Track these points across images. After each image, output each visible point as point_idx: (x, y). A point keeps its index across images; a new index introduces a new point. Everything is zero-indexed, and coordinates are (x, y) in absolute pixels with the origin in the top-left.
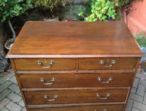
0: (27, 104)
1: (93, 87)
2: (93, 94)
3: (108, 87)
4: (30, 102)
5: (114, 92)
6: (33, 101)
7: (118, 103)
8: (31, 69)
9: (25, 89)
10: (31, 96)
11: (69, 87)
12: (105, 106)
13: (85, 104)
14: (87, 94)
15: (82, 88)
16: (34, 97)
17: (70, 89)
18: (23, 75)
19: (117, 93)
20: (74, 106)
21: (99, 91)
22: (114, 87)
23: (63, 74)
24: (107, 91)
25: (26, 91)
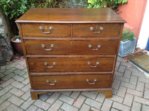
0: (30, 72)
1: (85, 55)
2: (85, 62)
3: (97, 54)
4: (33, 69)
5: (102, 60)
6: (35, 68)
7: (106, 73)
8: (34, 35)
9: (29, 56)
10: (34, 63)
11: (65, 55)
12: (95, 75)
13: (79, 73)
14: (80, 62)
15: (76, 56)
16: (36, 64)
17: (66, 56)
18: (28, 41)
19: (105, 61)
20: (69, 75)
21: (90, 59)
22: (103, 54)
23: (60, 40)
24: (96, 59)
25: (30, 58)
